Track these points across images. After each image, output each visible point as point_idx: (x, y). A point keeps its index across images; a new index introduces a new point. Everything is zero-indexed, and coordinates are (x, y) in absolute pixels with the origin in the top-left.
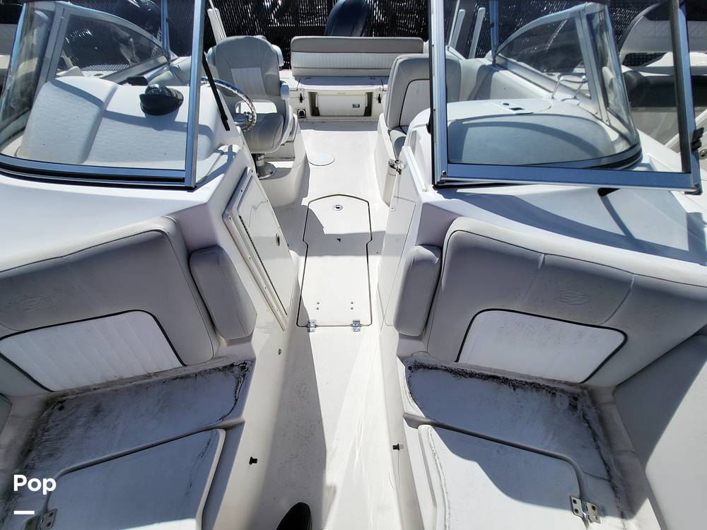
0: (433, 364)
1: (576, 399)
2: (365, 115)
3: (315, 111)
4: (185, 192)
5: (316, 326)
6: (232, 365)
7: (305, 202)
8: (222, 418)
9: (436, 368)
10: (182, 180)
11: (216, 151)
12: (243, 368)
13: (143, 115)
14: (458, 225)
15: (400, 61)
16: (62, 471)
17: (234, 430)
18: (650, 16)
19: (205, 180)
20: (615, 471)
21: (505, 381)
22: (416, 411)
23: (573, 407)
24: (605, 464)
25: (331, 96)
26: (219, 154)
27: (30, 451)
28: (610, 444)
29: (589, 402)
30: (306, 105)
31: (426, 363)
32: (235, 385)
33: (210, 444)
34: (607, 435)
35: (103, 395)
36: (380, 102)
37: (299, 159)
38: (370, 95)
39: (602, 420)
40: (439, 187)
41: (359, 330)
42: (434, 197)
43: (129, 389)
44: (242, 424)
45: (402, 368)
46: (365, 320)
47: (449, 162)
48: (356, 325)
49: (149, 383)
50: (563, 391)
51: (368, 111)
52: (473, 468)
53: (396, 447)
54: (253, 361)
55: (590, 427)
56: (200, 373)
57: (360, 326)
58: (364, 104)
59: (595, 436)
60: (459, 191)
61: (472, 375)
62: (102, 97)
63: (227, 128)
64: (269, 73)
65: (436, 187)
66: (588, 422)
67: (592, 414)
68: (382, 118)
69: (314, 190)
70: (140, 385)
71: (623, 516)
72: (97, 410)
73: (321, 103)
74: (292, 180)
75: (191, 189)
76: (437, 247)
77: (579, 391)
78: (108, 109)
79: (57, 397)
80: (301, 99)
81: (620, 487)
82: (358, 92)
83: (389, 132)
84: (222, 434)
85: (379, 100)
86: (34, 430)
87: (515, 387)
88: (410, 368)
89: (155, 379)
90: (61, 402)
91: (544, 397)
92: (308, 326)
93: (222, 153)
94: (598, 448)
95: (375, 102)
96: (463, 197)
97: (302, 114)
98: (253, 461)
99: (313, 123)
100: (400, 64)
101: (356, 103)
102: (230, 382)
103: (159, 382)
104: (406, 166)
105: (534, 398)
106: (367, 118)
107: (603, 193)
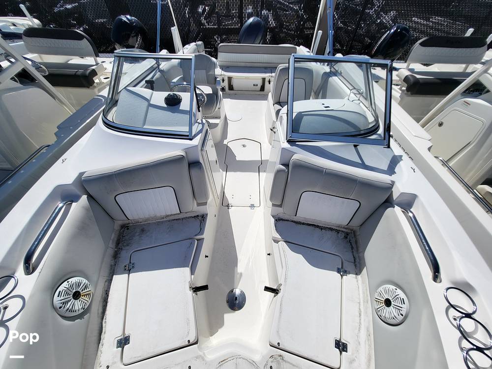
0: (286, 218)
1: (347, 234)
2: (261, 91)
3: (231, 88)
4: (189, 141)
5: (232, 206)
6: (198, 216)
7: (225, 142)
8: (196, 235)
9: (288, 221)
10: (188, 136)
11: (197, 122)
12: (203, 217)
13: (166, 106)
14: (295, 157)
15: (280, 68)
16: (133, 251)
17: (200, 241)
18: (422, 44)
19: (195, 136)
20: (357, 260)
21: (318, 226)
22: (278, 236)
23: (346, 237)
24: (354, 258)
25: (241, 79)
26: (198, 124)
27: (119, 243)
28: (357, 250)
29: (353, 236)
30: (226, 84)
31: (284, 218)
32: (199, 224)
33: (192, 244)
34: (357, 248)
35: (144, 224)
36: (269, 84)
37: (222, 117)
38: (264, 79)
39: (356, 242)
40: (289, 141)
41: (253, 209)
42: (287, 145)
43: (155, 223)
44: (203, 239)
45: (273, 220)
46: (257, 204)
47: (292, 132)
48: (252, 206)
49: (163, 221)
50: (343, 231)
51: (263, 88)
52: (300, 257)
53: (269, 254)
54: (207, 215)
55: (351, 245)
56: (184, 218)
57: (254, 207)
58: (260, 84)
59: (352, 248)
60: (297, 143)
61: (303, 224)
62: (148, 98)
63: (199, 111)
64: (210, 73)
65: (287, 142)
66: (351, 243)
67: (353, 241)
68: (270, 95)
69: (231, 135)
70: (159, 222)
71: (356, 274)
72: (143, 230)
73: (235, 83)
74: (219, 130)
75: (191, 139)
76: (286, 165)
77: (349, 231)
78: (151, 103)
79: (125, 224)
80: (223, 81)
81: (358, 265)
82: (256, 77)
83: (274, 105)
84: (196, 241)
85: (269, 82)
86: (119, 236)
87: (321, 229)
88: (276, 220)
89: (165, 219)
90: (127, 227)
91: (334, 233)
92: (228, 206)
93: (199, 123)
94: (353, 252)
95: (267, 83)
96: (298, 146)
97: (223, 89)
98: (206, 257)
99: (229, 94)
100: (280, 70)
101: (255, 83)
102: (197, 222)
103: (167, 221)
104: (277, 130)
105: (329, 233)
106: (262, 93)
107: (355, 146)
